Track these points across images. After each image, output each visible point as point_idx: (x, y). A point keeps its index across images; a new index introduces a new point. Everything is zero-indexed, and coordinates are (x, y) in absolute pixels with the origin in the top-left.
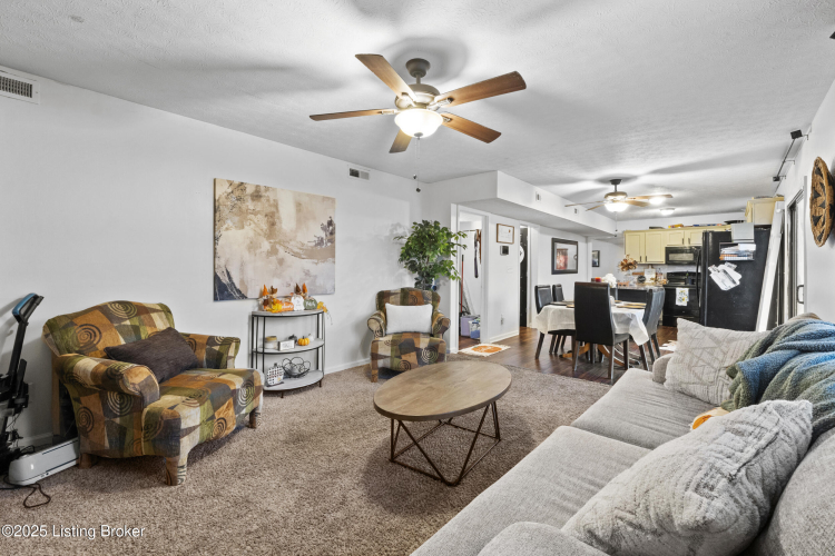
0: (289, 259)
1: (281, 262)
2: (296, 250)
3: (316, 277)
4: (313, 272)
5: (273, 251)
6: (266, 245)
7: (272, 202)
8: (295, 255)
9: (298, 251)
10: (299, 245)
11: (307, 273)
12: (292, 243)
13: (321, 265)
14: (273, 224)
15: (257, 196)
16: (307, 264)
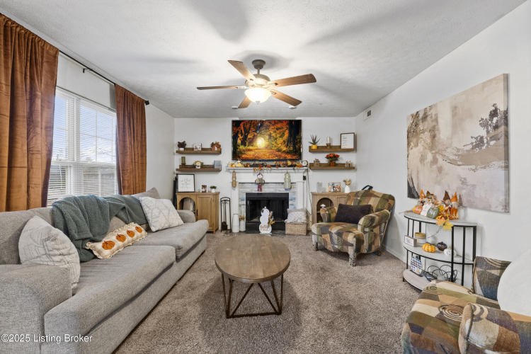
0: (447, 166)
1: (440, 170)
2: (452, 157)
3: (474, 186)
4: (470, 181)
5: (435, 161)
6: (430, 157)
7: (434, 117)
8: (452, 162)
9: (454, 157)
10: (455, 152)
11: (464, 182)
12: (449, 150)
13: (481, 172)
14: (434, 137)
15: (425, 118)
16: (463, 171)
